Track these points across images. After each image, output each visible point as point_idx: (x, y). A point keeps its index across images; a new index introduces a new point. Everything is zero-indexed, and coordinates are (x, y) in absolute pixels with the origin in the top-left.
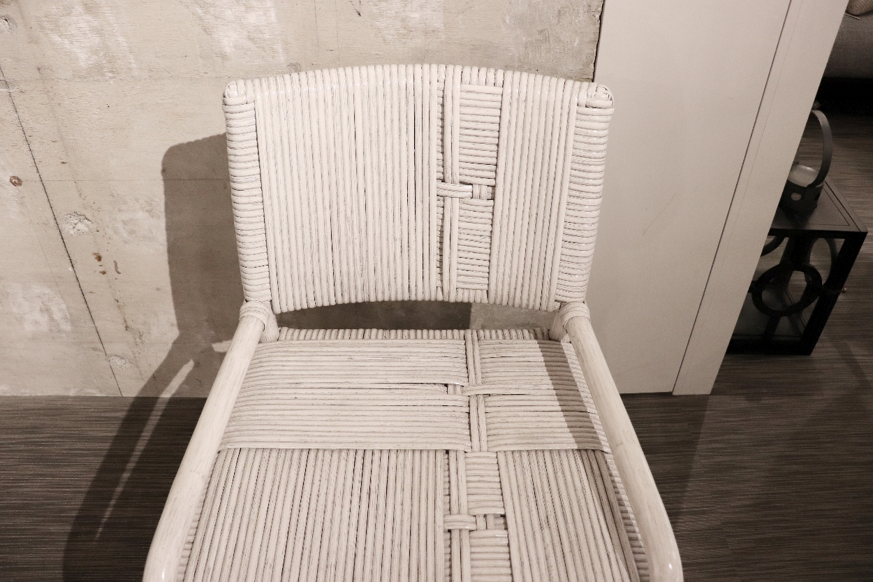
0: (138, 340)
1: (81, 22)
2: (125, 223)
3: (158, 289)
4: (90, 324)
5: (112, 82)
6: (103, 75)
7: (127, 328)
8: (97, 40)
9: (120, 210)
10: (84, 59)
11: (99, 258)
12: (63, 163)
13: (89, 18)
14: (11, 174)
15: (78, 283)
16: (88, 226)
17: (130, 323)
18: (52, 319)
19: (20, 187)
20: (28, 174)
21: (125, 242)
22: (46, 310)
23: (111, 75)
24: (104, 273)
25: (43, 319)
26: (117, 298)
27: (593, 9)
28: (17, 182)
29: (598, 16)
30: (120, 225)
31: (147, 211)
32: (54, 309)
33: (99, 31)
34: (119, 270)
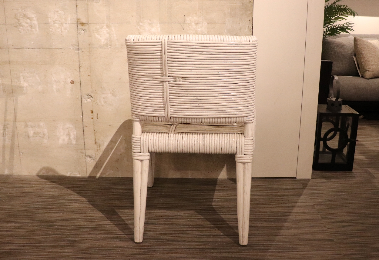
0: (98, 148)
1: (105, 30)
2: (104, 98)
3: (110, 126)
4: (83, 141)
5: (110, 49)
6: (107, 46)
7: (96, 143)
8: (108, 36)
9: (103, 93)
10: (103, 41)
11: (92, 112)
12: (89, 76)
13: (107, 29)
14: (71, 80)
15: (82, 123)
16: (91, 100)
17: (97, 140)
18: (70, 138)
19: (73, 84)
20: (77, 80)
21: (102, 106)
22: (69, 135)
23: (110, 46)
24: (92, 118)
25: (66, 139)
26: (95, 129)
27: (250, 27)
28: (72, 82)
29: (251, 30)
30: (102, 99)
31: (112, 94)
32: (72, 134)
33: (109, 33)
34: (98, 117)
